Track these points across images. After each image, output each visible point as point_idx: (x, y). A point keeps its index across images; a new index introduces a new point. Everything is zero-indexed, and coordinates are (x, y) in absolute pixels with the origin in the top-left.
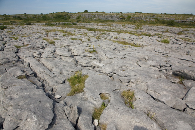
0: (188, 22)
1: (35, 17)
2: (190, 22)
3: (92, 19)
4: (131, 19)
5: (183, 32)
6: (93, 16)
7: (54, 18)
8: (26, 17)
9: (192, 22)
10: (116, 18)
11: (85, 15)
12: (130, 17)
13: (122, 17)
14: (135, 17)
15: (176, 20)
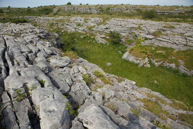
0: (177, 14)
1: (19, 11)
2: (180, 13)
3: (71, 11)
4: (110, 11)
5: (164, 31)
6: (72, 9)
7: (39, 11)
8: (8, 10)
9: (182, 13)
10: (95, 11)
11: (64, 8)
12: (109, 9)
13: (101, 9)
14: (114, 8)
15: (162, 11)
